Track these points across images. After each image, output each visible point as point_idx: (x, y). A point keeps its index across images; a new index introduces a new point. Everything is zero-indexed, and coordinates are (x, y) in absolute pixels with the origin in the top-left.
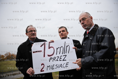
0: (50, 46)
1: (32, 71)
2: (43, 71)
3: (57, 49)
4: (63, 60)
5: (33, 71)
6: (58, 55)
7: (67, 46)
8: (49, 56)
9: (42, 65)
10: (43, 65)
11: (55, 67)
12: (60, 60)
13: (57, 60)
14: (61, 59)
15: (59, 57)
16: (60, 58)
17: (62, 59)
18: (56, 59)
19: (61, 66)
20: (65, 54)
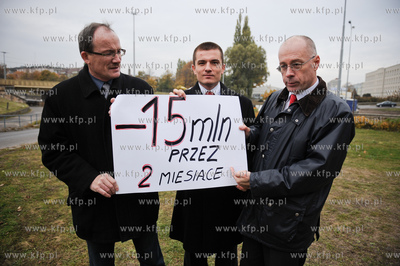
0: (173, 113)
1: (111, 186)
2: (148, 186)
3: (194, 123)
4: (209, 160)
5: (114, 184)
6: (196, 143)
7: (224, 121)
8: (168, 143)
9: (144, 168)
10: (148, 171)
11: (184, 176)
12: (200, 160)
13: (192, 159)
14: (202, 157)
15: (197, 149)
16: (201, 154)
17: (206, 157)
18: (188, 156)
19: (202, 175)
20: (216, 143)
